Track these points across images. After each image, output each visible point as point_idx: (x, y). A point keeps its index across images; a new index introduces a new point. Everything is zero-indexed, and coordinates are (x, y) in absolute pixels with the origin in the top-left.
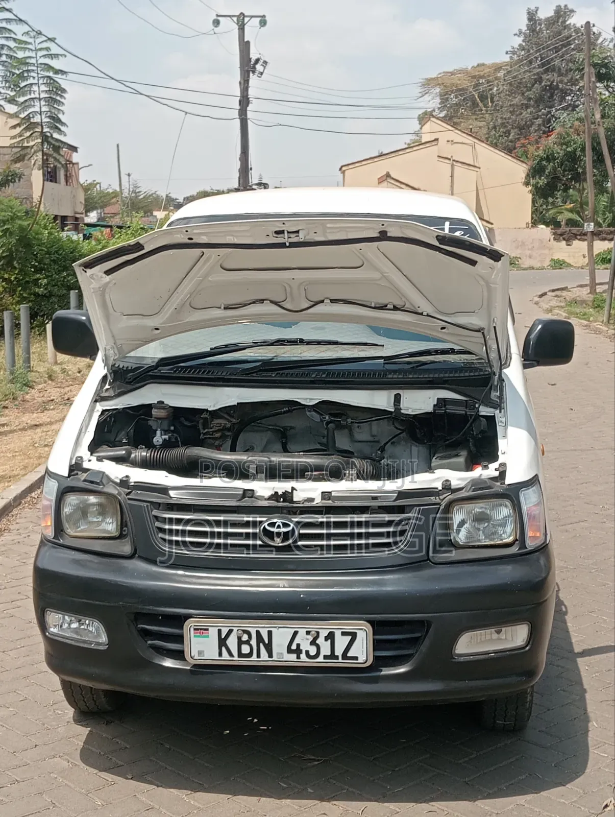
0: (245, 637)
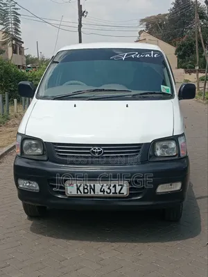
0: (86, 187)
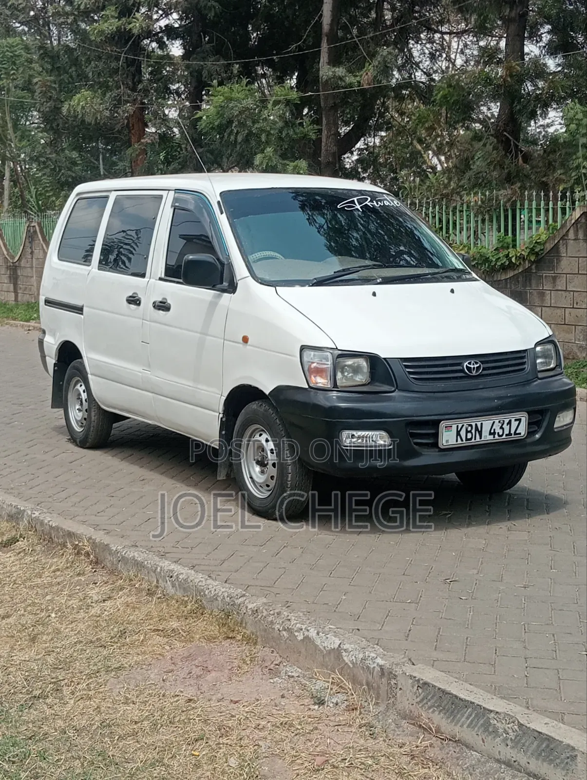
0: (469, 429)
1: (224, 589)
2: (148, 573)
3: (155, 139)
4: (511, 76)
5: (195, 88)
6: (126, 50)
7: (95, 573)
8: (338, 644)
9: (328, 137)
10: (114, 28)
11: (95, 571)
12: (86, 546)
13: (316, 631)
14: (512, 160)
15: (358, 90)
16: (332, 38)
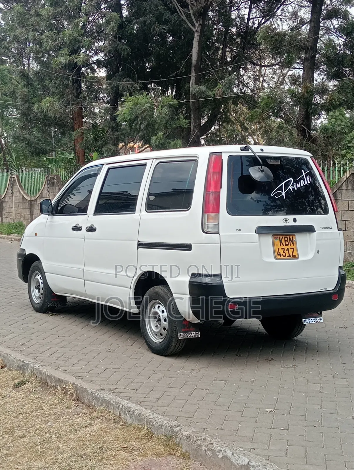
1: (166, 421)
2: (113, 408)
3: (89, 126)
4: (307, 92)
5: (114, 96)
6: (74, 74)
7: (77, 407)
8: (248, 462)
9: (194, 127)
10: (67, 61)
11: (78, 406)
12: (71, 389)
13: (231, 453)
14: (307, 142)
15: (213, 99)
16: (198, 69)
